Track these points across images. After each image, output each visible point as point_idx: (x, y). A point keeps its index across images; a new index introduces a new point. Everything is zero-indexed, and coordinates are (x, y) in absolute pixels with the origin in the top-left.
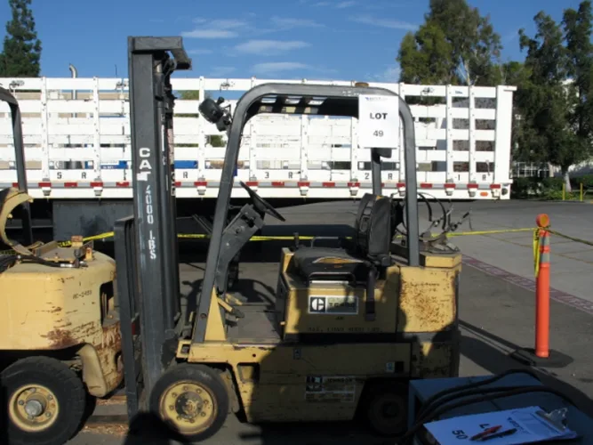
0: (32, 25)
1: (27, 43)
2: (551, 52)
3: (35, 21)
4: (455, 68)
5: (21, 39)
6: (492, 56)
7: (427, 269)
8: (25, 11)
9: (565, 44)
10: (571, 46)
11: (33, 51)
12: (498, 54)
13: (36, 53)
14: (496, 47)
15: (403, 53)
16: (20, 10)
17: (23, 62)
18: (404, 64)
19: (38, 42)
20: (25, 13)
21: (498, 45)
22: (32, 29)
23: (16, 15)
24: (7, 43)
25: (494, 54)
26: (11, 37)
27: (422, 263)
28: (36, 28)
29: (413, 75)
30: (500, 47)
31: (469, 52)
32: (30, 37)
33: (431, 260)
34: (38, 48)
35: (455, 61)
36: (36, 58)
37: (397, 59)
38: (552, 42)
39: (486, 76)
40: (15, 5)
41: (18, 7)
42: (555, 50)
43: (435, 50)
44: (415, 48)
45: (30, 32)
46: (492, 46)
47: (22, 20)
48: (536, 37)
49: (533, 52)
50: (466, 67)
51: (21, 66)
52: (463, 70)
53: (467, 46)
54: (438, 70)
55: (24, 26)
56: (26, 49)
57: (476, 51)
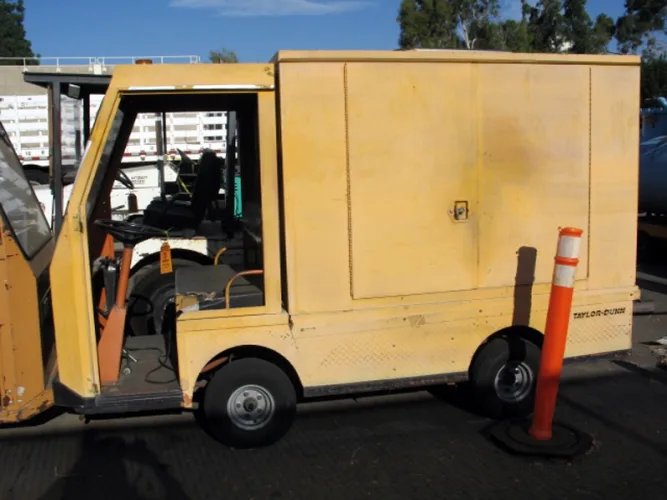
2: (550, 20)
4: (454, 27)
6: (490, 16)
9: (562, 12)
10: (568, 14)
11: (15, 11)
12: (495, 14)
13: (19, 14)
14: (493, 8)
15: (403, 14)
18: (404, 26)
21: (495, 4)
25: (492, 13)
29: (414, 36)
30: (498, 7)
31: (468, 12)
34: (20, 8)
35: (455, 21)
36: (20, 19)
37: (398, 19)
38: (552, 10)
39: (488, 40)
42: (554, 18)
43: (435, 10)
44: (415, 8)
46: (490, 5)
48: (537, 5)
49: (534, 19)
50: (464, 27)
52: (462, 31)
53: (466, 5)
54: (438, 30)
57: (474, 11)
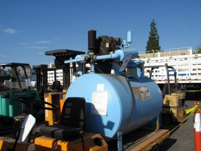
0: (156, 31)
1: (155, 37)
3: (157, 30)
5: (153, 36)
7: (172, 96)
8: (154, 28)
11: (157, 39)
13: (158, 39)
16: (153, 28)
17: (154, 42)
19: (158, 36)
20: (155, 28)
22: (156, 32)
23: (152, 29)
24: (150, 38)
26: (151, 36)
27: (171, 94)
28: (157, 32)
32: (156, 35)
33: (172, 94)
34: (158, 38)
36: (158, 41)
40: (151, 26)
41: (152, 27)
45: (156, 33)
47: (154, 30)
51: (154, 44)
55: (154, 32)
56: (155, 39)
